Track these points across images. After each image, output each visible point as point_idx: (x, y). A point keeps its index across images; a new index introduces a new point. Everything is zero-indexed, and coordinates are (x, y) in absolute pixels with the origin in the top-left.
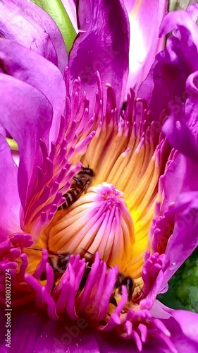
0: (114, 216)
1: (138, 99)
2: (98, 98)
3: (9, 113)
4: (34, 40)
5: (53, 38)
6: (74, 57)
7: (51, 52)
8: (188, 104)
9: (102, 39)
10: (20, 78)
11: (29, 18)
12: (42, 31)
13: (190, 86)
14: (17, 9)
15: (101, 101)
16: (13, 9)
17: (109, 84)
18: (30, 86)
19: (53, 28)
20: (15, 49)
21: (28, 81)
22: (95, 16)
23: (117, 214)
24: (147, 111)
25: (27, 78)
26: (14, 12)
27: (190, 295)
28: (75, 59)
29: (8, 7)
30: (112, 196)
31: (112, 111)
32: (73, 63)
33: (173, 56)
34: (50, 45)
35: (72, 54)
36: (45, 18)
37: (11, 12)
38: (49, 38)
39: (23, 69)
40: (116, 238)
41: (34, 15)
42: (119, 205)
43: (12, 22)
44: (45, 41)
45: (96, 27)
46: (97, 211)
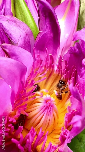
0: (50, 110)
1: (63, 61)
2: (47, 59)
4: (21, 36)
5: (29, 34)
6: (37, 42)
7: (28, 40)
8: (83, 70)
9: (49, 35)
10: (14, 59)
11: (19, 27)
12: (24, 32)
13: (83, 64)
14: (14, 24)
15: (47, 61)
17: (51, 54)
18: (17, 61)
19: (29, 30)
20: (13, 48)
21: (18, 60)
22: (46, 27)
23: (51, 110)
24: (66, 66)
25: (17, 59)
26: (13, 25)
27: (83, 138)
29: (10, 23)
30: (50, 102)
31: (52, 64)
32: (36, 44)
33: (77, 50)
34: (27, 37)
35: (36, 40)
36: (25, 26)
37: (11, 25)
38: (27, 34)
39: (16, 56)
40: (51, 119)
41: (21, 26)
42: (53, 106)
43: (12, 30)
44: (25, 36)
45: (46, 32)
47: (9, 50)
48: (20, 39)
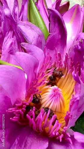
0: (57, 98)
1: (69, 57)
3: (25, 65)
4: (34, 37)
7: (40, 40)
9: (57, 37)
11: (33, 30)
12: (37, 34)
14: (29, 27)
16: (28, 28)
17: (59, 52)
19: (41, 33)
20: (29, 46)
21: (33, 55)
22: (55, 30)
23: (58, 97)
24: (72, 62)
26: (28, 29)
28: (48, 43)
29: (26, 27)
30: (57, 91)
33: (80, 47)
35: (47, 40)
36: (38, 30)
38: (39, 36)
39: (32, 52)
41: (35, 29)
42: (59, 94)
43: (27, 32)
44: (38, 37)
45: (55, 34)
46: (52, 96)
47: (27, 48)
48: (34, 39)
